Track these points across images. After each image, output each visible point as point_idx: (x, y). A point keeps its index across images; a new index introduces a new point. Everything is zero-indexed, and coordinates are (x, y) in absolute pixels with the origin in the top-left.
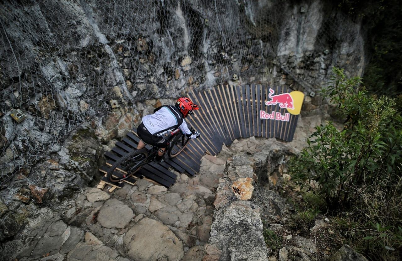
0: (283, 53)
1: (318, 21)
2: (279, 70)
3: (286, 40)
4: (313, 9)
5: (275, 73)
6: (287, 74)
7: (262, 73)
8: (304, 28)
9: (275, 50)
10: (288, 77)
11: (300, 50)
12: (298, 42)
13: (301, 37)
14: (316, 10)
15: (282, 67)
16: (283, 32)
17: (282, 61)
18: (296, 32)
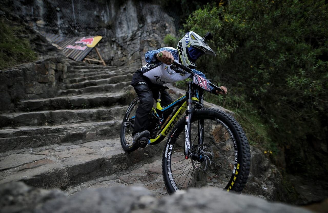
0: (120, 35)
1: (134, 11)
2: (117, 45)
3: (120, 27)
4: (130, 6)
5: (115, 47)
6: (121, 47)
7: (105, 46)
8: (129, 18)
9: (114, 33)
10: (123, 48)
11: (130, 32)
12: (128, 27)
13: (129, 24)
14: (131, 6)
15: (120, 43)
16: (118, 23)
17: (120, 39)
18: (126, 22)
